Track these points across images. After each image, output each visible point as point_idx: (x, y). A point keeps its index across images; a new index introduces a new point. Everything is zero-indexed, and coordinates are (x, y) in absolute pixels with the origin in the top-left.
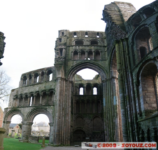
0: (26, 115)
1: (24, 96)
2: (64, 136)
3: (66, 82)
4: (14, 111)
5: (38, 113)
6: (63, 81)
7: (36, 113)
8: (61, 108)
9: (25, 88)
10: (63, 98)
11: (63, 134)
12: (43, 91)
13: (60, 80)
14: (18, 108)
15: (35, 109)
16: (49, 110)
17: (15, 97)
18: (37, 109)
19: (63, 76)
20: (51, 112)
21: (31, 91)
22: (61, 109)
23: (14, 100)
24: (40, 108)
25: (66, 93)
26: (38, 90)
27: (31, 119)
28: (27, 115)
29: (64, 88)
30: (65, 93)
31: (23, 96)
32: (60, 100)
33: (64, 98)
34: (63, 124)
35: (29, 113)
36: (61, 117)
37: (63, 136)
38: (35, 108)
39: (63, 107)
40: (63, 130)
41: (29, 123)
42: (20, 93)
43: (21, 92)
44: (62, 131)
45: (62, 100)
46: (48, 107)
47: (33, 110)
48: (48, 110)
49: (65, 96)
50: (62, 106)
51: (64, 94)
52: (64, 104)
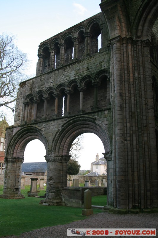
0: (52, 139)
1: (46, 95)
2: (139, 186)
3: (135, 46)
4: (28, 133)
5: (77, 131)
6: (125, 45)
7: (74, 133)
8: (127, 113)
9: (46, 76)
10: (130, 88)
11: (136, 180)
12: (84, 79)
13: (118, 45)
14: (34, 124)
15: (71, 124)
16: (100, 122)
17: (28, 100)
18: (74, 122)
19: (124, 32)
20: (104, 127)
21: (59, 83)
22: (128, 117)
23: (25, 107)
24: (80, 120)
25: (136, 75)
26: (75, 77)
27: (64, 148)
28: (54, 138)
29: (130, 62)
30: (134, 74)
31: (44, 96)
32: (121, 95)
33: (132, 89)
34: (135, 153)
35: (57, 133)
36: (128, 135)
37: (136, 184)
38: (70, 121)
39: (133, 110)
40: (135, 170)
41: (60, 158)
42: (37, 90)
43: (39, 87)
44: (133, 171)
45: (127, 95)
46: (98, 115)
47: (67, 127)
48: (97, 122)
49: (135, 82)
50: (127, 109)
51: (131, 78)
52: (133, 102)
